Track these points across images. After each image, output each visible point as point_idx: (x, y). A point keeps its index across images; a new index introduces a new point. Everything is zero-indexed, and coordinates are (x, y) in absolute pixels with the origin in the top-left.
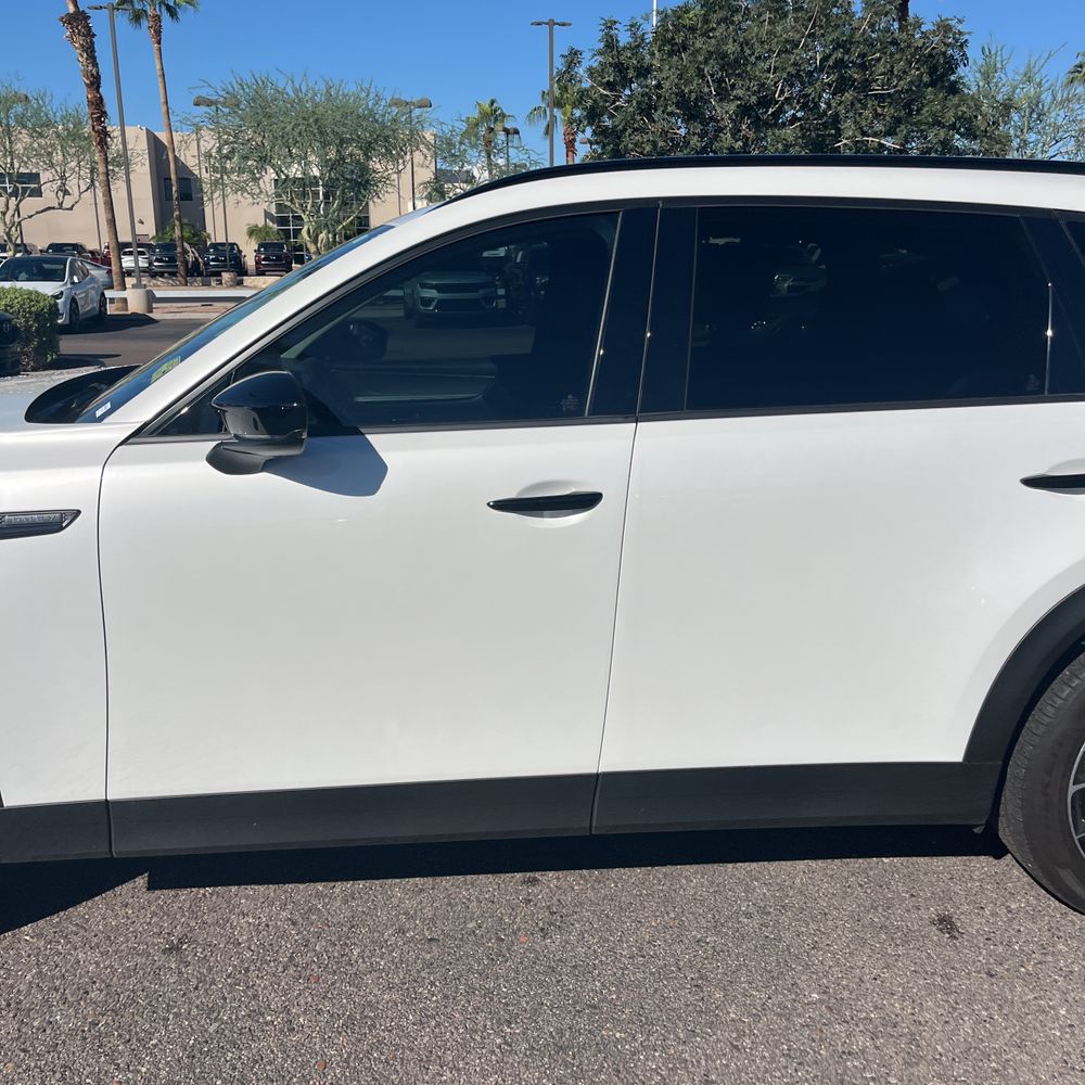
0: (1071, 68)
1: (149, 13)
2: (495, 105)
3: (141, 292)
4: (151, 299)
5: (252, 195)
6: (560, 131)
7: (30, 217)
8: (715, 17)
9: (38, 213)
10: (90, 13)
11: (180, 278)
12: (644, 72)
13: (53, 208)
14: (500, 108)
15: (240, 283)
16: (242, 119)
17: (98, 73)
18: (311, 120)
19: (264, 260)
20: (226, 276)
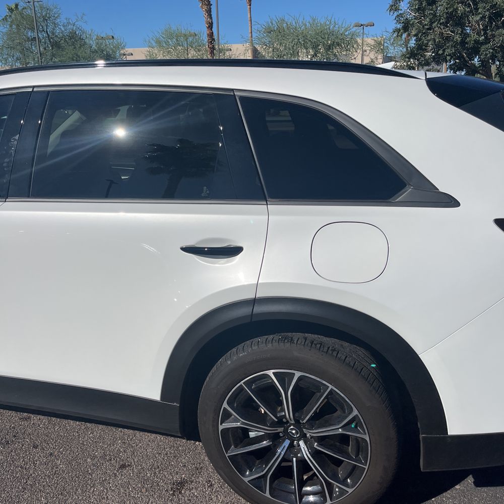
17: (212, 22)
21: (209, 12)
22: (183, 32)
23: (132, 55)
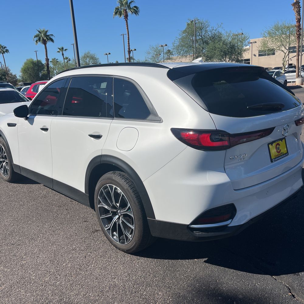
7: (290, 59)
17: (300, 18)
21: (299, 12)
22: (287, 25)
23: (256, 42)
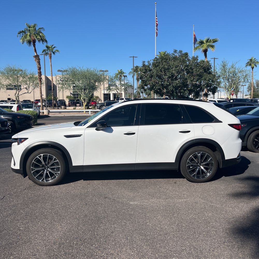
0: (247, 63)
1: (49, 53)
2: (122, 71)
3: (47, 110)
4: (49, 112)
5: (69, 90)
6: (135, 77)
7: (21, 95)
8: (163, 61)
9: (23, 94)
10: (40, 55)
11: (53, 107)
12: (150, 70)
13: (26, 93)
14: (123, 71)
15: (66, 108)
16: (69, 75)
17: (40, 67)
18: (84, 76)
19: (70, 103)
20: (63, 107)
21: (39, 62)
